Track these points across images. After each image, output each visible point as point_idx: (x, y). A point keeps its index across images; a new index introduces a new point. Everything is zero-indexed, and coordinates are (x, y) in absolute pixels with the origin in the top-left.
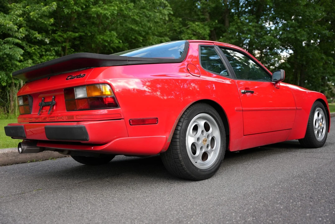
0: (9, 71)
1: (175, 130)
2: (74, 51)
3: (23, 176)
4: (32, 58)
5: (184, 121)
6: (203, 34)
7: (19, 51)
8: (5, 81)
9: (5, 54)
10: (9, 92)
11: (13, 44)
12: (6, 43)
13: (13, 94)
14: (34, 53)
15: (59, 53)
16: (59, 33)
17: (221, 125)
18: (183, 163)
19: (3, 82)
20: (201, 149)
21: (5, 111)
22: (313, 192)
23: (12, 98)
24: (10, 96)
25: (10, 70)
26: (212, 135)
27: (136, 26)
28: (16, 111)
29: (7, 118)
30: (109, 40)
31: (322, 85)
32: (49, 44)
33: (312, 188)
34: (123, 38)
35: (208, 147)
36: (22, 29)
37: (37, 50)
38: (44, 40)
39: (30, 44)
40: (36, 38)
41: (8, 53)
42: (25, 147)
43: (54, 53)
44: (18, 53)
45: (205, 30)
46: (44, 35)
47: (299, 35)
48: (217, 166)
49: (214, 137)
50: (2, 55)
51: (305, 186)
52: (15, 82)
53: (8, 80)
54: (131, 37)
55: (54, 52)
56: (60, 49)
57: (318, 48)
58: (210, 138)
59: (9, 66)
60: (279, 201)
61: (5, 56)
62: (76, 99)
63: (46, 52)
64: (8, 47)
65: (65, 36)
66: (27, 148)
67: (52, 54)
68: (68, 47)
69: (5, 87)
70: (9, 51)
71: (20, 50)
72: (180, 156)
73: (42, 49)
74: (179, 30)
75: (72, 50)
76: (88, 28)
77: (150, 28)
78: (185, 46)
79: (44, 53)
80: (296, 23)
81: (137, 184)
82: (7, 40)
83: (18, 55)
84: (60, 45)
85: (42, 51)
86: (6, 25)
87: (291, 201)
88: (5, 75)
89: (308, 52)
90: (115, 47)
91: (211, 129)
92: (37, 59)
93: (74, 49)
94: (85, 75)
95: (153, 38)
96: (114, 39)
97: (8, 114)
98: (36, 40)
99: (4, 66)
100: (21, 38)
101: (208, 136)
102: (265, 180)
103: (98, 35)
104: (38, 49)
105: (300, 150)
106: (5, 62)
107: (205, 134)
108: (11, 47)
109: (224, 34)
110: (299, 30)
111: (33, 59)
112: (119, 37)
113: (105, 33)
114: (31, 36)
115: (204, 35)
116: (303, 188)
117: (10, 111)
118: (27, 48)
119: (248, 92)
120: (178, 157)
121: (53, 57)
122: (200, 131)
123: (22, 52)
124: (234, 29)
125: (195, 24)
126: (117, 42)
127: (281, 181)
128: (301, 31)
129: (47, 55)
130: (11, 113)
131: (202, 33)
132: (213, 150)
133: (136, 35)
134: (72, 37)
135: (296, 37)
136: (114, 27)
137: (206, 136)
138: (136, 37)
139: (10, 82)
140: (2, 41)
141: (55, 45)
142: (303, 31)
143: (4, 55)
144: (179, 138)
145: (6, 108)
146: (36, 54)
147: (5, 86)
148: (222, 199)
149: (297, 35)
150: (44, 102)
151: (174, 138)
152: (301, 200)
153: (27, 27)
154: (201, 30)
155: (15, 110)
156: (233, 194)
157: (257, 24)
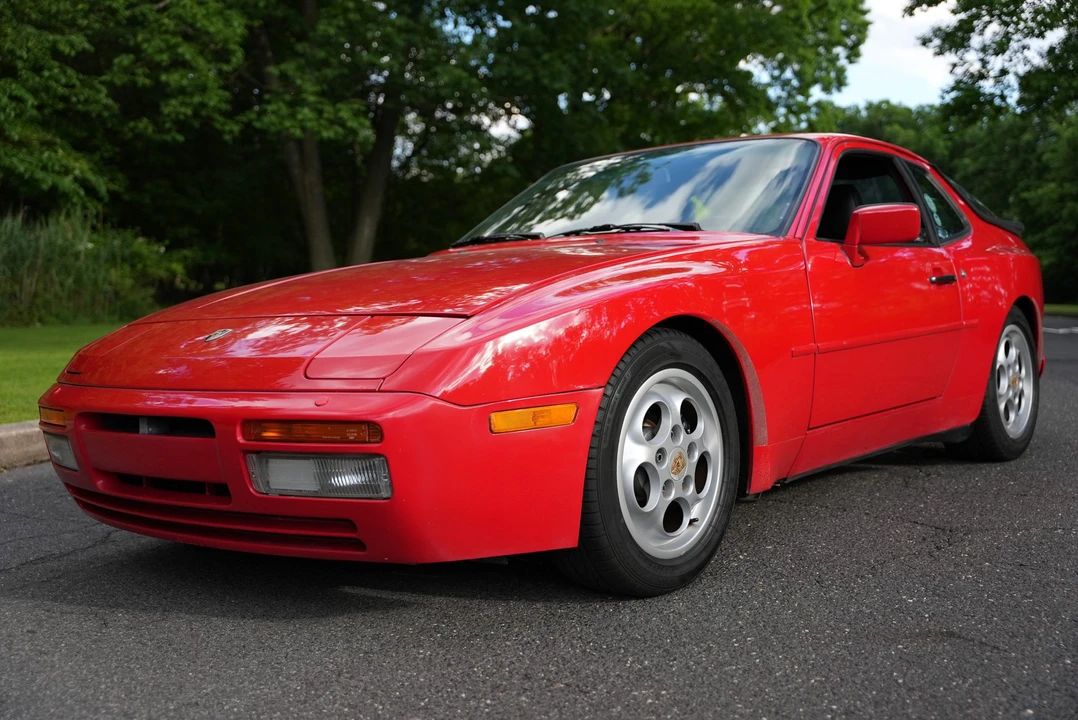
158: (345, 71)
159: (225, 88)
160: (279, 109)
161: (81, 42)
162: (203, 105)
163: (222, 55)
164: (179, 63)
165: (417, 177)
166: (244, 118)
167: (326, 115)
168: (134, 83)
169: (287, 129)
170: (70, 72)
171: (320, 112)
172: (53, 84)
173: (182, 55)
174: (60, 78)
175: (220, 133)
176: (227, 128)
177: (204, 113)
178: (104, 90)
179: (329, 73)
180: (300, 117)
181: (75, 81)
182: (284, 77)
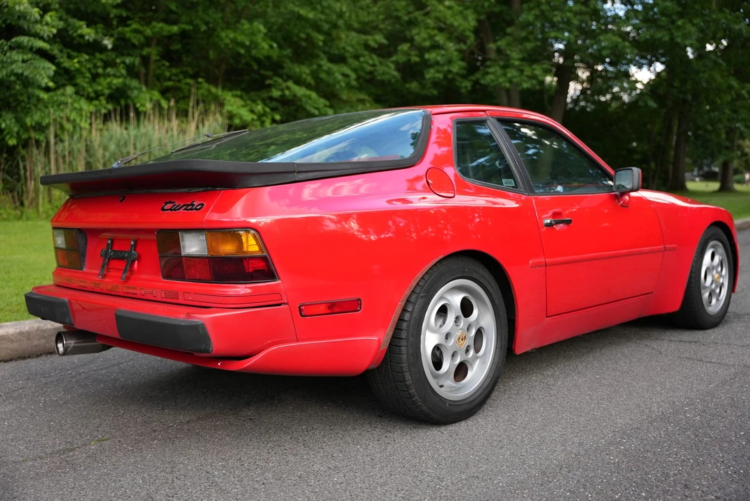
0: (22, 111)
1: (399, 319)
2: (167, 67)
3: (66, 397)
4: (74, 82)
5: (417, 300)
6: (461, 28)
7: (44, 68)
8: (15, 135)
9: (13, 73)
10: (23, 159)
11: (31, 49)
12: (14, 49)
13: (32, 165)
14: (78, 70)
15: (136, 70)
16: (135, 26)
17: (497, 302)
18: (414, 390)
19: (11, 138)
20: (453, 356)
21: (15, 203)
22: (692, 469)
23: (30, 173)
24: (25, 168)
25: (25, 111)
26: (478, 323)
27: (309, 9)
28: (41, 201)
29: (19, 218)
30: (247, 43)
31: (727, 148)
32: (112, 49)
33: (689, 454)
34: (279, 35)
35: (467, 351)
36: (51, 16)
37: (84, 63)
38: (100, 40)
39: (69, 51)
40: (82, 36)
41: (20, 71)
42: (72, 343)
43: (124, 72)
44: (43, 72)
45: (465, 18)
46: (99, 30)
47: (680, 34)
48: (486, 392)
49: (481, 328)
50: (6, 75)
51: (675, 450)
52: (37, 137)
53: (21, 133)
54: (298, 36)
55: (123, 68)
56: (137, 61)
57: (721, 64)
58: (473, 332)
59: (23, 101)
60: (617, 494)
61: (13, 78)
62: (183, 256)
63: (105, 67)
64: (20, 57)
65: (148, 32)
66: (75, 343)
67: (120, 72)
68: (154, 57)
69: (14, 147)
70: (22, 68)
71: (46, 67)
72: (408, 376)
73: (95, 61)
74: (406, 18)
75: (164, 65)
76: (200, 13)
77: (341, 15)
78: (423, 125)
79: (100, 71)
80: (675, 6)
81: (313, 428)
82: (16, 41)
83: (43, 78)
84: (137, 52)
85: (96, 67)
86: (13, 7)
87: (644, 494)
88: (13, 120)
89: (697, 72)
90: (261, 57)
91: (475, 312)
92: (85, 85)
93: (169, 62)
94: (202, 205)
95: (347, 36)
96: (260, 40)
97: (21, 208)
98: (81, 40)
99: (11, 100)
100: (48, 36)
101: (469, 329)
102: (589, 427)
103: (222, 29)
104: (86, 60)
105: (668, 333)
106: (13, 92)
107: (462, 323)
108: (26, 57)
109: (509, 30)
110: (680, 23)
111: (75, 85)
112: (270, 36)
113: (238, 25)
114: (71, 32)
115: (464, 30)
116: (669, 456)
117: (26, 203)
118: (62, 60)
119: (557, 223)
120: (404, 378)
121: (120, 80)
122: (451, 318)
123: (52, 68)
124: (531, 18)
125: (444, 5)
126: (266, 47)
127: (624, 433)
128: (684, 23)
129: (109, 75)
130: (29, 207)
131: (460, 25)
132: (478, 358)
133: (310, 31)
134: (165, 33)
135: (672, 39)
136: (260, 10)
137: (464, 328)
138: (308, 35)
139: (25, 136)
140: (5, 43)
141: (125, 52)
142: (690, 25)
143: (10, 76)
144: (407, 339)
145: (18, 193)
146: (82, 74)
147: (14, 145)
148: (495, 482)
149: (676, 34)
150: (112, 251)
151: (395, 337)
152: (665, 492)
153: (61, 10)
154: (456, 20)
155: (38, 199)
156: (521, 469)
157: (584, 9)
158: (539, 43)
159: (463, 59)
160: (496, 72)
161: (380, 38)
162: (449, 71)
163: (461, 39)
164: (436, 47)
165: (584, 108)
166: (473, 78)
167: (525, 73)
168: (409, 60)
169: (501, 84)
170: (375, 57)
171: (522, 71)
172: (365, 65)
173: (438, 42)
174: (370, 61)
175: (459, 88)
176: (463, 85)
177: (450, 76)
178: (393, 66)
179: (529, 46)
180: (509, 75)
181: (377, 63)
182: (499, 51)
